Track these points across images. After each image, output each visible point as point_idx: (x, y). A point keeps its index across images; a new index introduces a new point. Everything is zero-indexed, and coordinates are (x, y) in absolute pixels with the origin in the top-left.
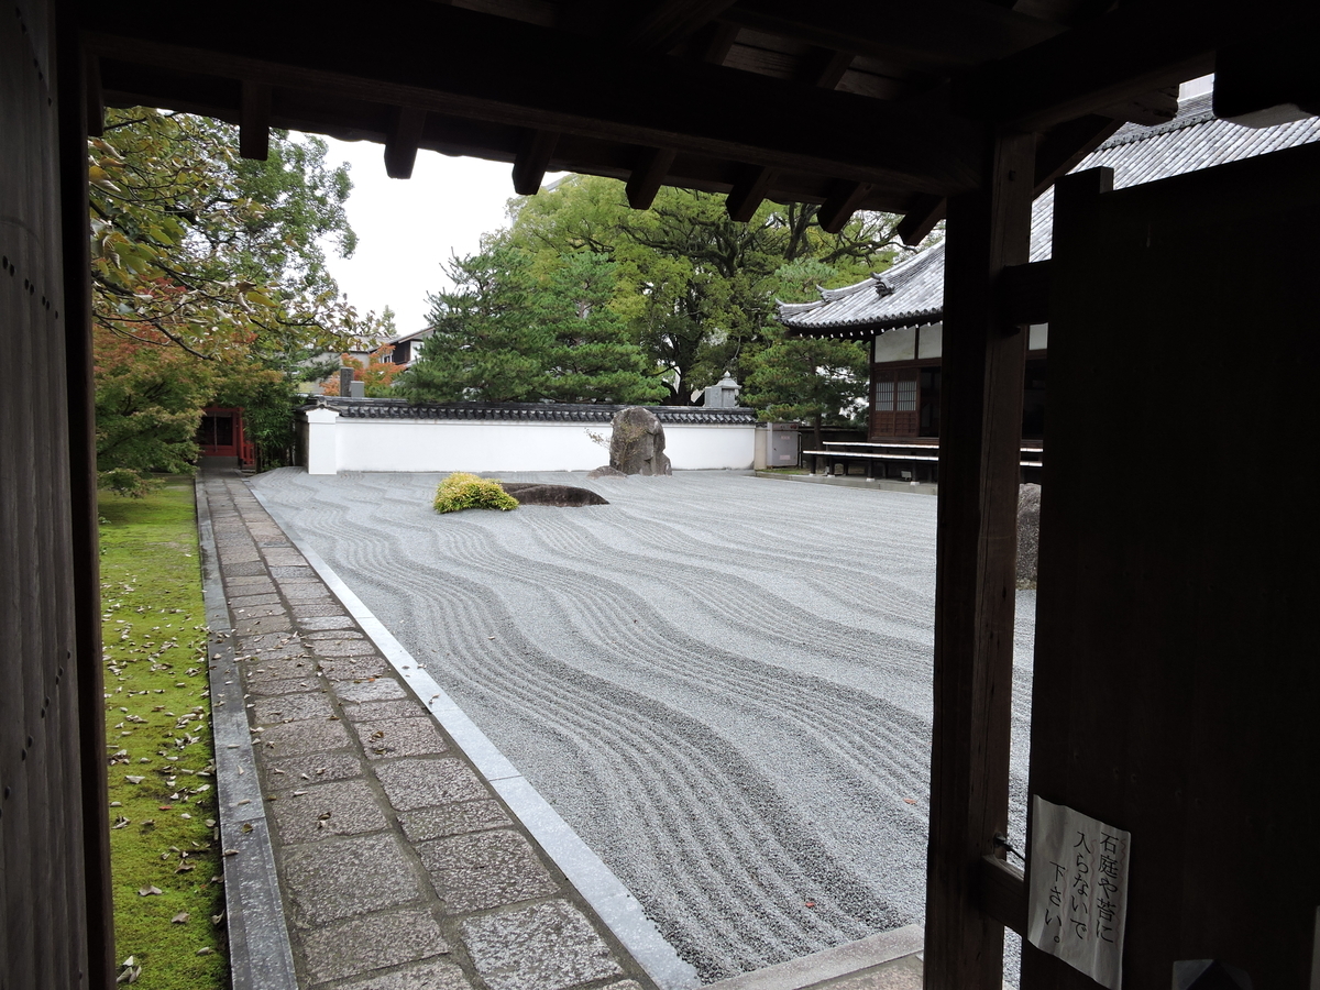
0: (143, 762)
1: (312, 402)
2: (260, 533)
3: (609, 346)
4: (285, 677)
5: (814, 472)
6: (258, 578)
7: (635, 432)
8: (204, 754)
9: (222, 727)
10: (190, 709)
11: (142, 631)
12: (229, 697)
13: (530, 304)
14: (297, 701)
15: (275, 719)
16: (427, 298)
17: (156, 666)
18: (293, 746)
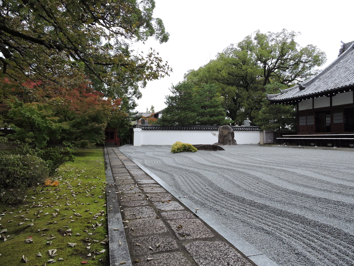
0: (78, 235)
1: (135, 126)
2: (122, 158)
3: (216, 109)
4: (135, 199)
5: (280, 145)
6: (122, 169)
7: (226, 132)
8: (104, 232)
9: (111, 219)
10: (99, 211)
11: (85, 183)
12: (114, 207)
13: (193, 98)
14: (141, 209)
15: (133, 217)
16: (165, 97)
17: (88, 194)
18: (142, 230)
